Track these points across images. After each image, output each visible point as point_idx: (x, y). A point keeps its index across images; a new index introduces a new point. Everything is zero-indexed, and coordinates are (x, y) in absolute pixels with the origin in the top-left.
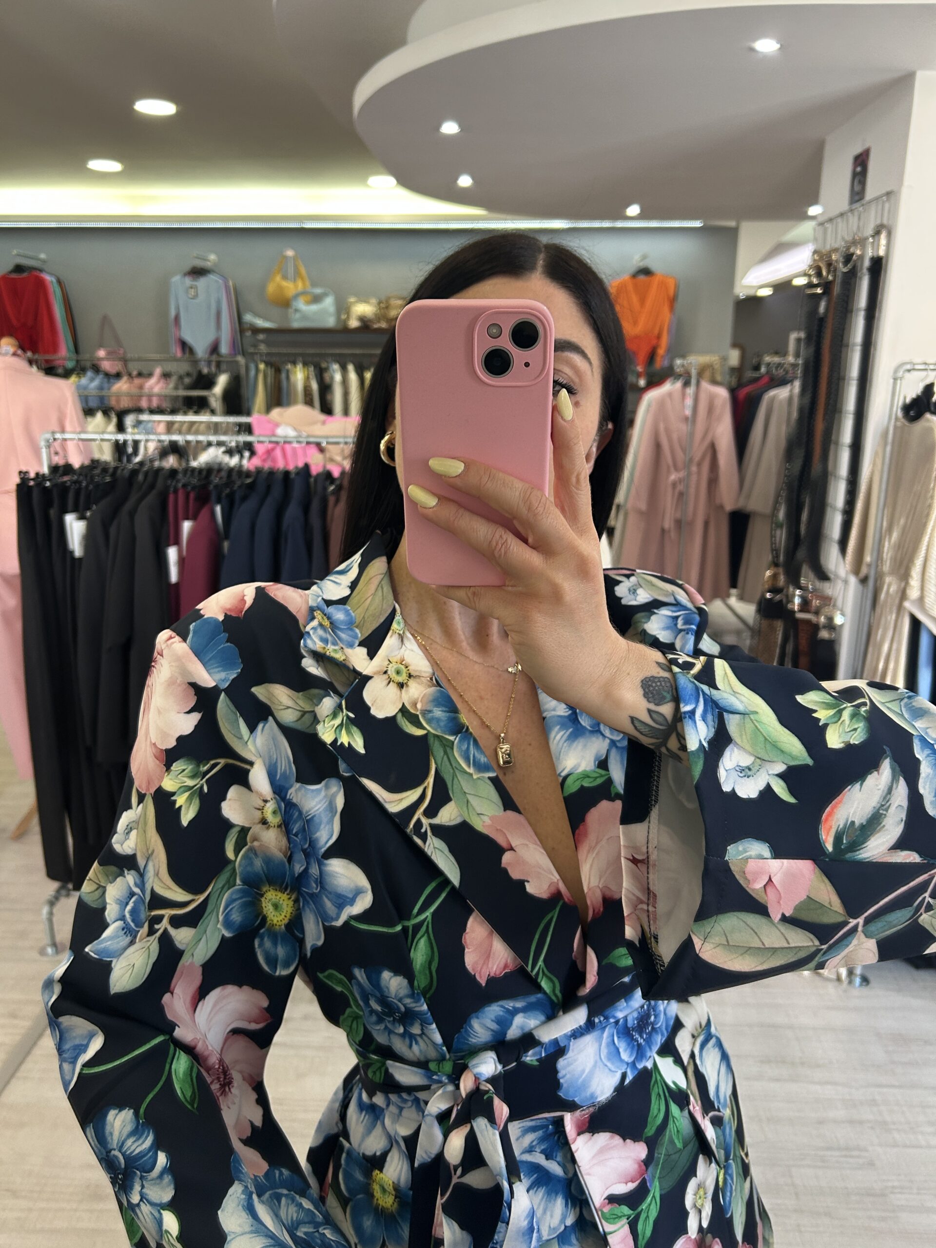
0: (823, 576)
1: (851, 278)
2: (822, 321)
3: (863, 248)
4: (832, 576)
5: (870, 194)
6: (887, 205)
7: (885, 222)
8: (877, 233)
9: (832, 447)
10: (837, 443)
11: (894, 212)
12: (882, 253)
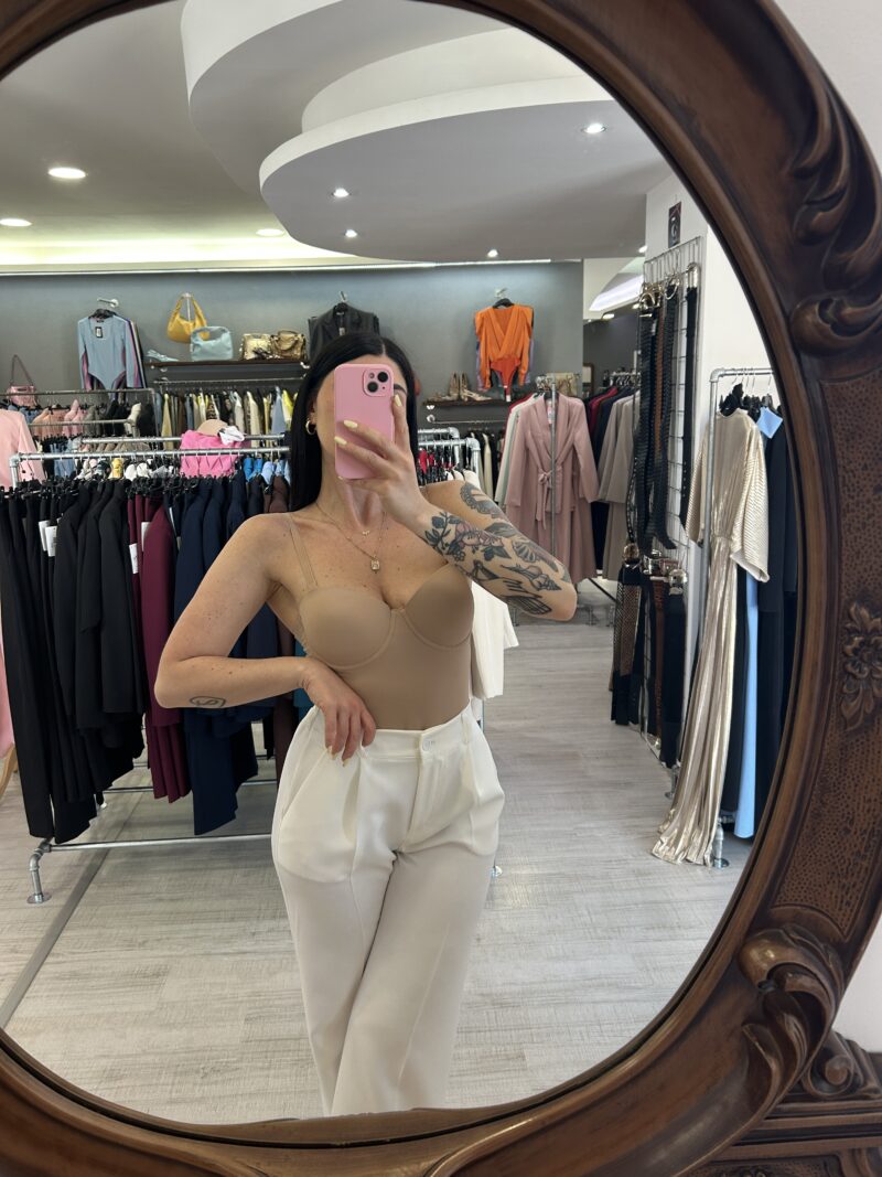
0: (670, 545)
1: (673, 305)
2: (654, 339)
3: (682, 280)
4: (677, 544)
5: (683, 239)
6: (696, 248)
7: (696, 261)
8: (691, 269)
9: (670, 440)
10: (673, 437)
11: (702, 253)
12: (695, 285)
